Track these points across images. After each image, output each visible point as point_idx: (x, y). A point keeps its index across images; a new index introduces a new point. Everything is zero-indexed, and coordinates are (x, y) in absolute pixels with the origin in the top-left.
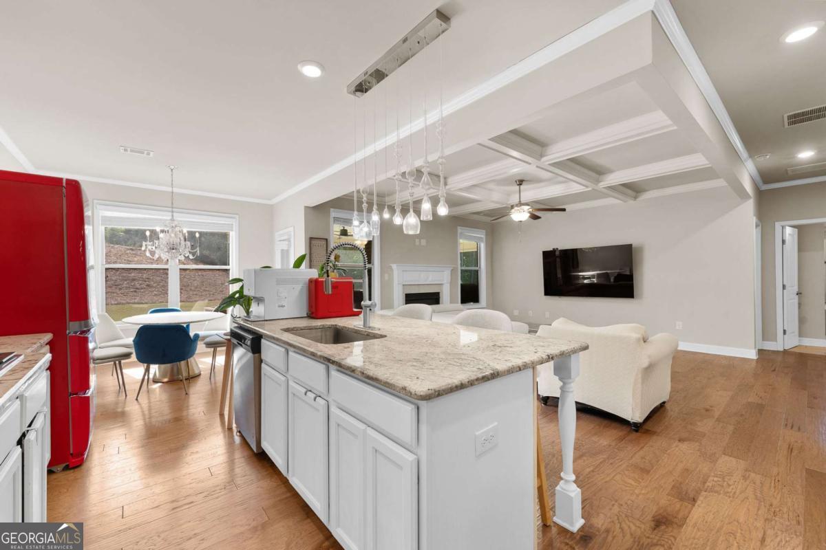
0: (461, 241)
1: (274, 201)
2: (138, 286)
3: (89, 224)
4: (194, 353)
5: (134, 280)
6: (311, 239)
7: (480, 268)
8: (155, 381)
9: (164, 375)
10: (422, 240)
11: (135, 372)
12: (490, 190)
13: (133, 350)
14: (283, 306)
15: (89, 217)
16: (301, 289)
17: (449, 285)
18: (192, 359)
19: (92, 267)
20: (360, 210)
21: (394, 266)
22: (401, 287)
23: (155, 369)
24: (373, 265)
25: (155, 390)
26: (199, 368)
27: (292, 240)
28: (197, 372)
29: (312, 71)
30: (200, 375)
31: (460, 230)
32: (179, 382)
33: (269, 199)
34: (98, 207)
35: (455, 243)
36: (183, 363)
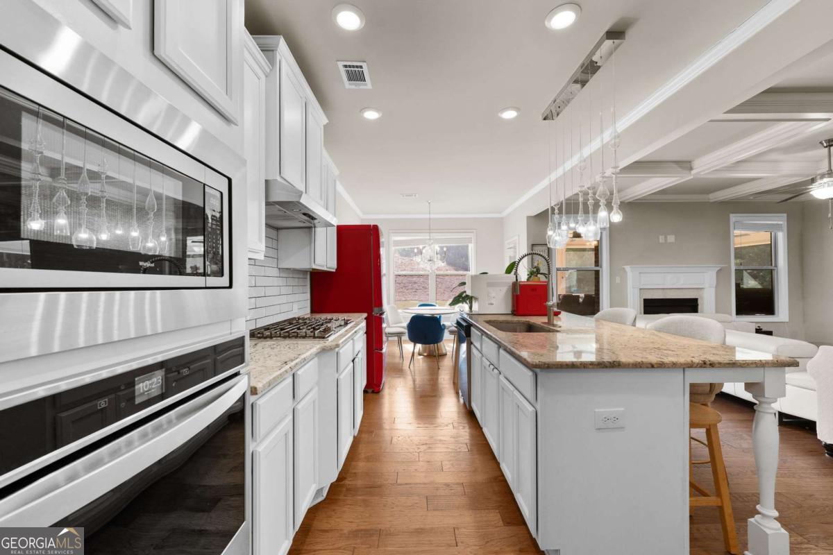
0: (737, 232)
1: (504, 214)
2: (417, 287)
3: (383, 247)
4: (442, 340)
5: (415, 283)
6: (533, 245)
7: (776, 266)
8: (420, 354)
9: (424, 350)
10: (668, 237)
11: (409, 347)
12: (776, 161)
13: (406, 331)
14: (492, 304)
15: (383, 242)
16: (507, 291)
17: (713, 290)
18: (441, 343)
19: (385, 275)
20: (586, 211)
21: (628, 268)
22: (637, 291)
23: (419, 346)
24: (601, 267)
25: (419, 360)
26: (446, 350)
27: (517, 248)
28: (444, 352)
29: (510, 115)
30: (446, 355)
31: (733, 218)
32: (435, 357)
33: (500, 213)
34: (392, 234)
35: (726, 236)
36: (436, 345)
